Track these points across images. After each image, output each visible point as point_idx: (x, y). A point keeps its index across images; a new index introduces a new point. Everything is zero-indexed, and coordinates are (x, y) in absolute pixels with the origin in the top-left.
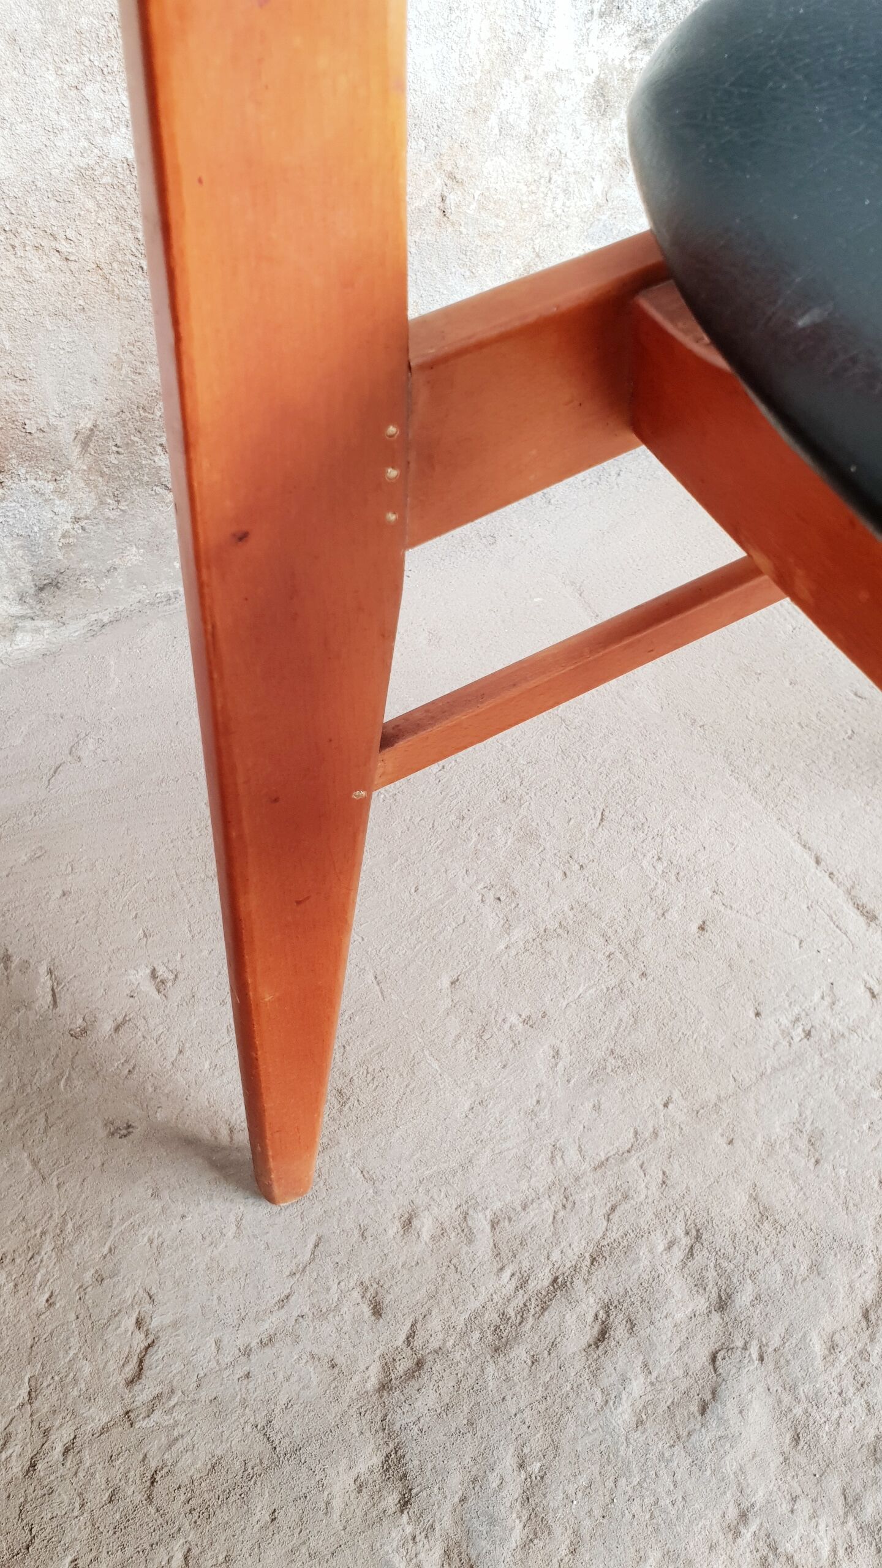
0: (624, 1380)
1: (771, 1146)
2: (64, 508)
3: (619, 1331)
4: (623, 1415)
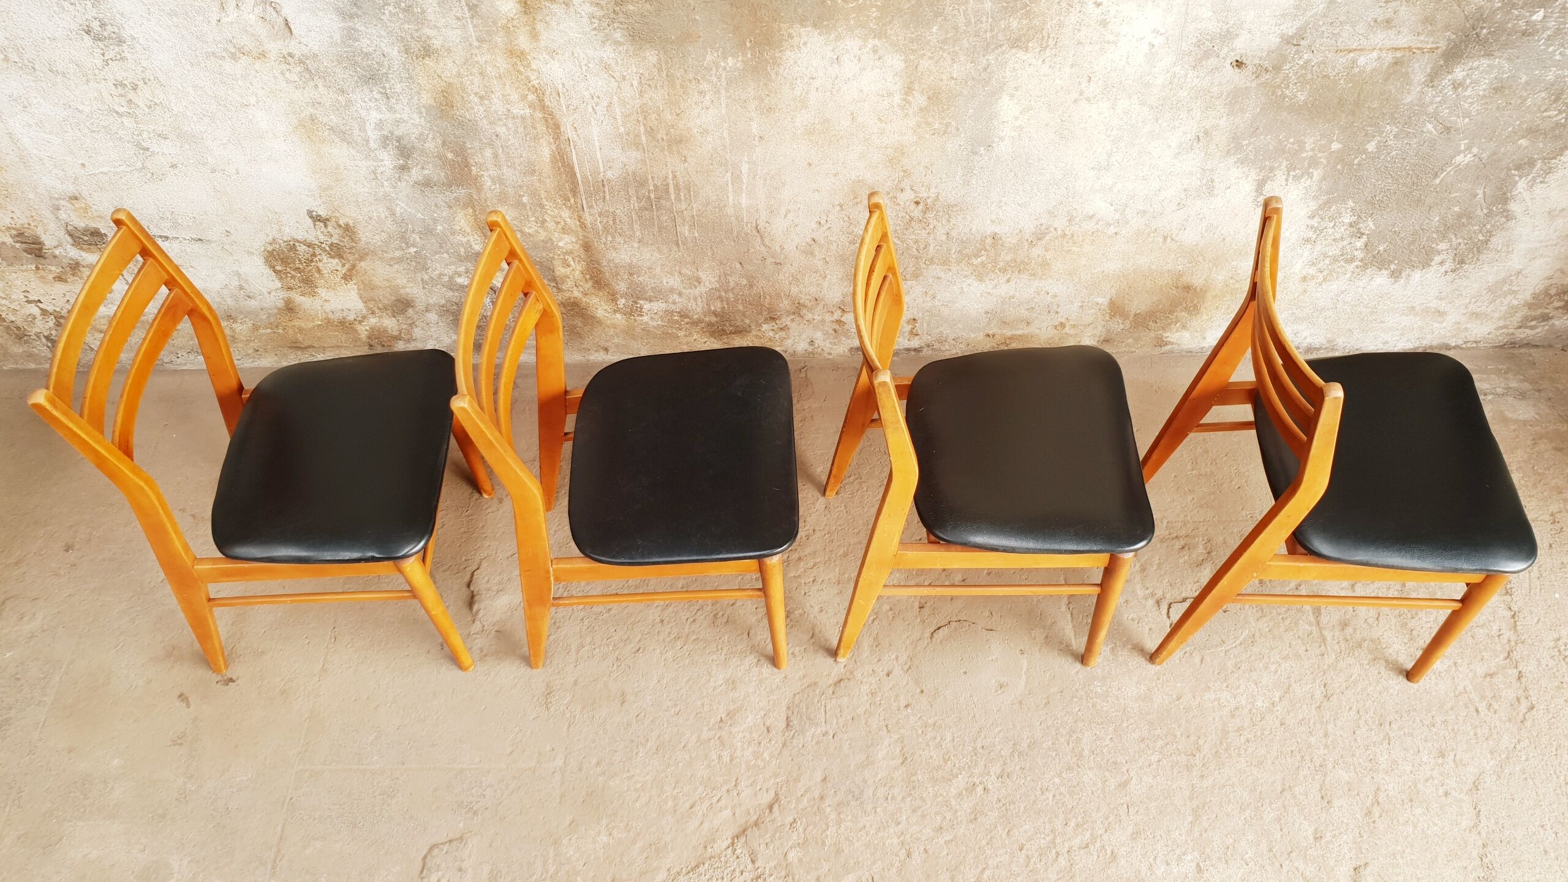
0: (1184, 556)
1: (1232, 533)
2: (1122, 327)
3: (1186, 548)
4: (1182, 560)
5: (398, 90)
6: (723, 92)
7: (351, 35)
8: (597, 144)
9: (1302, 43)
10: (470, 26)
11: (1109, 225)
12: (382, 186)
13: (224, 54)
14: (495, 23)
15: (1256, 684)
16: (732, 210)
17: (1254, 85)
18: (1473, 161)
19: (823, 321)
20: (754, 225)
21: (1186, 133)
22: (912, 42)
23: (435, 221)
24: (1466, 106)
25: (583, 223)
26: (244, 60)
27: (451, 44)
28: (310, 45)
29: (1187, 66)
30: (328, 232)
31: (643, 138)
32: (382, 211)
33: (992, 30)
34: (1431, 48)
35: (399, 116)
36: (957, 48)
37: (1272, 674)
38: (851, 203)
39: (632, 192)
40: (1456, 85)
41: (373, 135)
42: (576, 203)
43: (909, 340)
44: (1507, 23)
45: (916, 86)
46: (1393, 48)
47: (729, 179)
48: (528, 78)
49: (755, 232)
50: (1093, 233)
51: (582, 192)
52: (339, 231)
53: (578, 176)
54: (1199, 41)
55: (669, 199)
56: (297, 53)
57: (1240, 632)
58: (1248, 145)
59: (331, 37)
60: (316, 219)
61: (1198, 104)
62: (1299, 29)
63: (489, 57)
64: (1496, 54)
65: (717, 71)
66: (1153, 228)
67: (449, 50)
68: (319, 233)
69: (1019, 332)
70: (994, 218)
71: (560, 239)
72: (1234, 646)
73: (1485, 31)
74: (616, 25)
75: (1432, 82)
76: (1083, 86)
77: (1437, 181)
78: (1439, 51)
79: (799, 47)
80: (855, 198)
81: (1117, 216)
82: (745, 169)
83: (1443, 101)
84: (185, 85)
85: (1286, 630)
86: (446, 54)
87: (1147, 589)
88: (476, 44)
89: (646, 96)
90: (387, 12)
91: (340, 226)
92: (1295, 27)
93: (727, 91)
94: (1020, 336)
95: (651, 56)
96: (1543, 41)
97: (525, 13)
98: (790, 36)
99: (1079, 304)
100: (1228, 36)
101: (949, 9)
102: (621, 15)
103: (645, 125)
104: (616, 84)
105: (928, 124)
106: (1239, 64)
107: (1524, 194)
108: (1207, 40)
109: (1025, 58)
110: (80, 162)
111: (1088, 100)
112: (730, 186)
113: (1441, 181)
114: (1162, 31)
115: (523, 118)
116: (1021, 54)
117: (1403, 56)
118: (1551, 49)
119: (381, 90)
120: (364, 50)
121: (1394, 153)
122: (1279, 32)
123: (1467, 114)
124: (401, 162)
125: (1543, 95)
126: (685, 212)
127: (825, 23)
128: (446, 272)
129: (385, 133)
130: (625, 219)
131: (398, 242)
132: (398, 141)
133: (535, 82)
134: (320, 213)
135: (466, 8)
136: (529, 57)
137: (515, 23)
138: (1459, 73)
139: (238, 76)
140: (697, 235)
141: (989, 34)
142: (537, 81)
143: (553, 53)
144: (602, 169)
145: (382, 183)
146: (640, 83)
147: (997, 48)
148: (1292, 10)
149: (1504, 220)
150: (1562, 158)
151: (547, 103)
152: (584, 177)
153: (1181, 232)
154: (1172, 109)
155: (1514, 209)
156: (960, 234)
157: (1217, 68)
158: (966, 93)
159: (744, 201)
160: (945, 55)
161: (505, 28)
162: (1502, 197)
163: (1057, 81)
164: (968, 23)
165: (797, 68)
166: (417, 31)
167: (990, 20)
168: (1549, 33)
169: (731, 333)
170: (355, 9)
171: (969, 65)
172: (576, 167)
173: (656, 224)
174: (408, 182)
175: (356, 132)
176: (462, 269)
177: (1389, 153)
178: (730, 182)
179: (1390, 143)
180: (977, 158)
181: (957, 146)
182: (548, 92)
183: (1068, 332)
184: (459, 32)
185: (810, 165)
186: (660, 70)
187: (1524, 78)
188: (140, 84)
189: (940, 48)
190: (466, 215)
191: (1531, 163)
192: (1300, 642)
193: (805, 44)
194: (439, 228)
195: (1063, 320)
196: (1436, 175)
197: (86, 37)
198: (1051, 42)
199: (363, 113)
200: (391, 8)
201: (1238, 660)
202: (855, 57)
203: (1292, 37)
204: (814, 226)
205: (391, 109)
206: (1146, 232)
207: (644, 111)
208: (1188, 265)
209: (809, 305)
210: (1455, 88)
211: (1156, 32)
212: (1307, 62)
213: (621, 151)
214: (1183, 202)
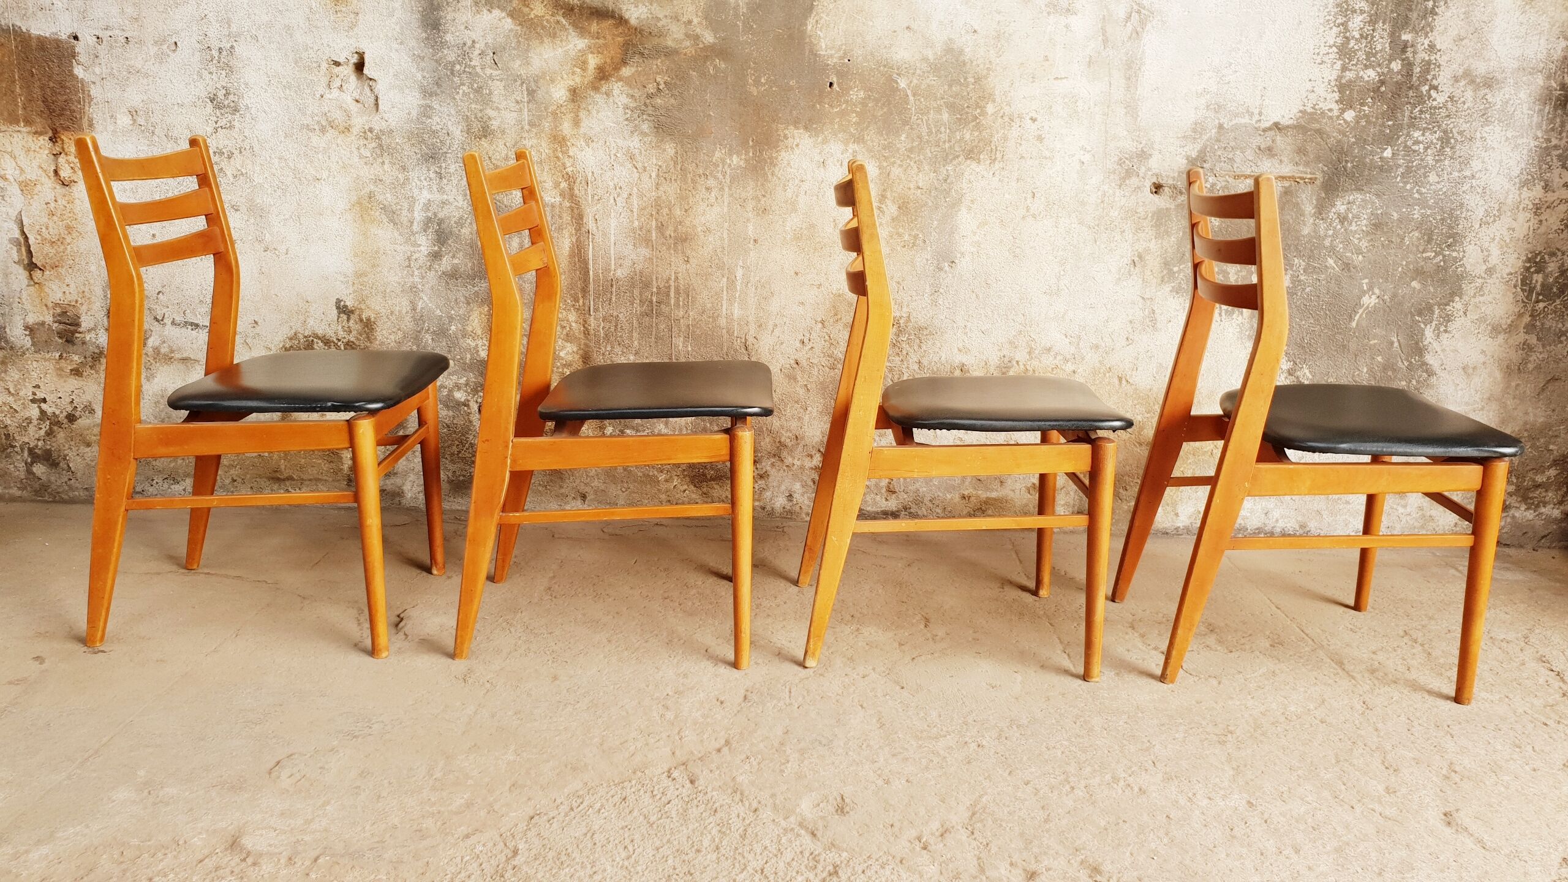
5: (451, 171)
6: (727, 189)
7: (426, 111)
8: (613, 239)
9: (1205, 165)
10: (526, 110)
11: (1066, 360)
12: (412, 276)
13: (316, 127)
14: (546, 109)
16: (725, 320)
17: (1173, 207)
18: (1379, 303)
19: (802, 468)
20: (743, 341)
21: (1122, 257)
22: (884, 149)
23: (451, 319)
24: (1356, 242)
25: (587, 329)
26: (331, 133)
27: (506, 126)
28: (390, 121)
29: (1113, 185)
30: (349, 327)
31: (654, 235)
32: (404, 305)
33: (950, 141)
34: (1311, 179)
35: (445, 197)
36: (922, 157)
37: (1302, 693)
38: (832, 320)
39: (636, 292)
40: (1343, 219)
41: (419, 215)
42: (584, 304)
43: (887, 500)
44: (1365, 158)
45: (888, 194)
46: (1280, 177)
47: (725, 285)
48: (564, 164)
49: (743, 350)
50: (1053, 369)
51: (591, 293)
52: (359, 327)
53: (591, 273)
54: (1121, 159)
55: (668, 304)
56: (377, 128)
58: (1179, 271)
59: (409, 114)
60: (343, 310)
61: (1128, 225)
62: (1200, 152)
63: (535, 141)
64: (1365, 188)
65: (723, 167)
66: (1108, 366)
67: (503, 132)
68: (340, 327)
69: (994, 495)
70: (960, 345)
71: (563, 348)
73: (1349, 165)
74: (645, 117)
75: (1321, 214)
76: (1028, 202)
77: (1354, 324)
78: (1318, 182)
79: (792, 148)
80: (836, 314)
81: (1073, 350)
82: (739, 273)
83: (1335, 236)
84: (273, 156)
85: (1309, 671)
86: (500, 135)
88: (527, 127)
89: (661, 188)
90: (461, 91)
91: (361, 320)
92: (1196, 150)
93: (730, 189)
94: (995, 499)
95: (670, 149)
96: (1399, 178)
97: (573, 101)
98: (786, 138)
100: (1143, 155)
101: (914, 118)
102: (650, 108)
103: (656, 220)
104: (637, 175)
105: (899, 235)
106: (1157, 188)
107: (1435, 344)
108: (1127, 159)
109: (978, 170)
110: (152, 233)
111: (1034, 216)
112: (725, 292)
113: (1357, 325)
114: (1089, 148)
115: (553, 206)
116: (974, 165)
117: (1291, 186)
118: (1408, 187)
119: (437, 169)
120: (433, 127)
121: (1308, 290)
122: (1184, 153)
123: (1359, 252)
124: (436, 248)
125: (1416, 234)
126: (682, 321)
127: (814, 126)
128: (447, 383)
129: (430, 215)
130: (626, 326)
131: (410, 344)
132: (439, 224)
133: (569, 170)
134: (348, 303)
135: (525, 93)
136: (569, 144)
137: (563, 109)
138: (1340, 207)
139: (321, 149)
140: (690, 349)
141: (947, 145)
142: (571, 169)
143: (589, 140)
144: (613, 267)
145: (413, 272)
146: (658, 175)
147: (954, 158)
148: (1190, 133)
149: (1425, 375)
150: (1454, 304)
151: (576, 192)
152: (596, 275)
153: (1134, 372)
154: (1107, 229)
155: (1431, 362)
156: (930, 363)
157: (1139, 188)
158: (930, 204)
159: (736, 311)
160: (912, 163)
161: (554, 114)
162: (1417, 349)
163: (1007, 196)
164: (930, 133)
165: (789, 170)
166: (481, 111)
167: (948, 131)
168: (1401, 170)
169: (712, 479)
170: (436, 88)
171: (932, 175)
172: (591, 262)
173: (654, 333)
174: (437, 271)
175: (405, 213)
176: (463, 381)
177: (1304, 290)
178: (725, 289)
179: (1302, 278)
180: (942, 274)
181: (925, 261)
182: (578, 181)
184: (515, 114)
185: (796, 274)
186: (676, 163)
187: (1395, 216)
188: (236, 152)
189: (908, 156)
190: (481, 313)
191: (1430, 309)
192: (1327, 678)
193: (797, 145)
194: (453, 328)
196: (1351, 318)
197: (209, 105)
198: (999, 155)
199: (416, 191)
200: (465, 88)
201: (1261, 684)
202: (838, 161)
203: (1195, 159)
204: (798, 344)
205: (441, 190)
207: (658, 204)
208: (1147, 415)
209: (790, 444)
210: (1342, 222)
211: (1083, 148)
212: (1213, 185)
213: (632, 247)
214: (1131, 337)
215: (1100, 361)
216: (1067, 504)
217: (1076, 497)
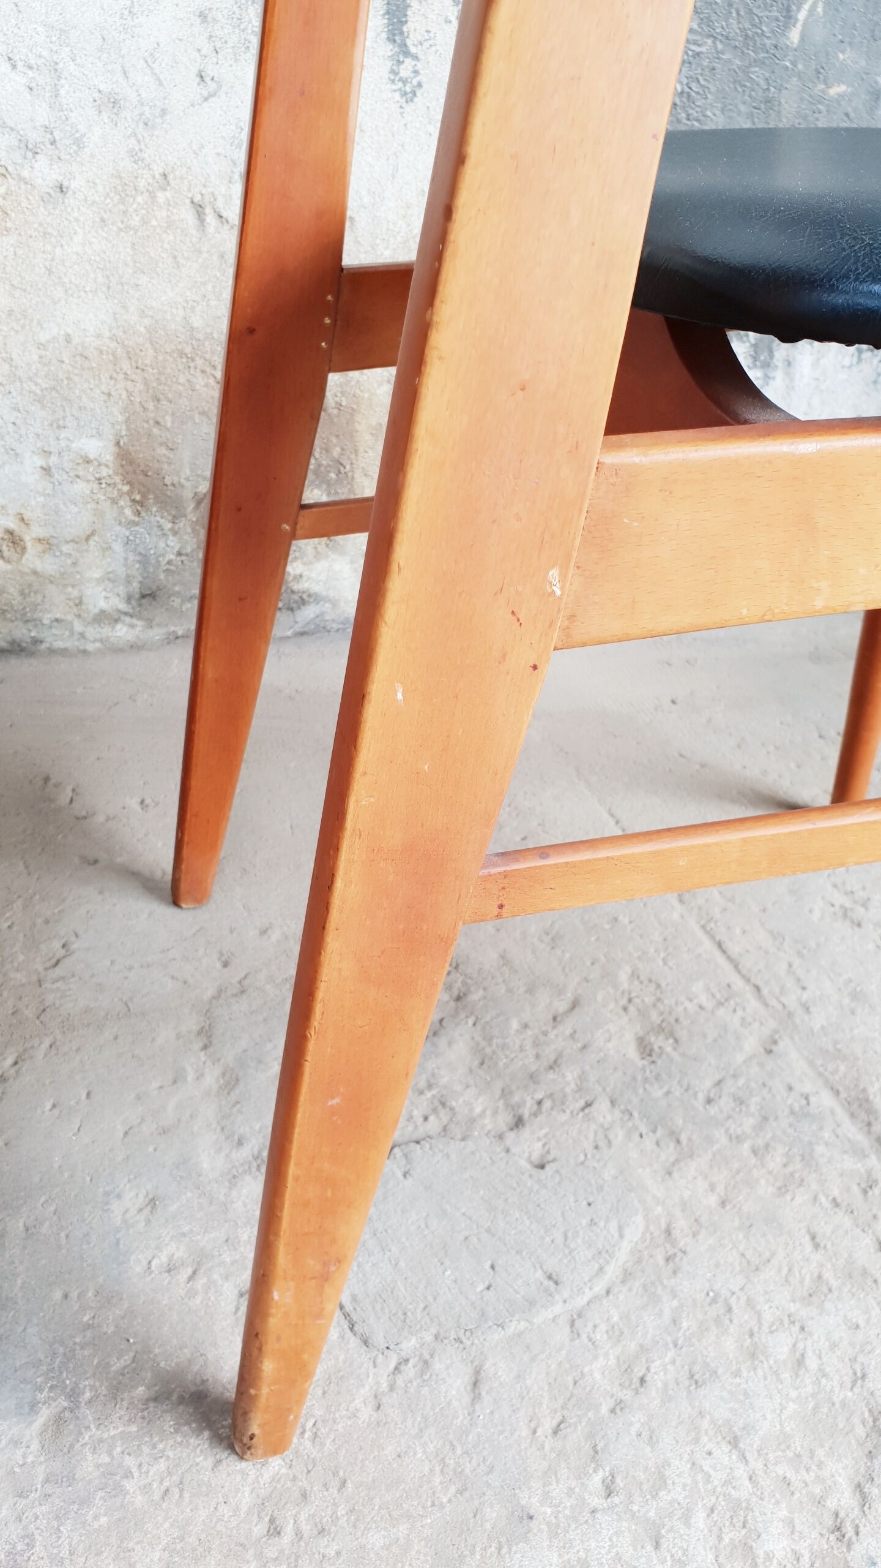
15: (734, 1443)
37: (786, 1375)
57: (613, 1226)
66: (158, 170)
72: (599, 1287)
77: (794, 36)
81: (42, 112)
85: (782, 1190)
87: (240, 1143)
99: (40, 462)
113: (803, 37)
183: (39, 566)
192: (847, 1221)
195: (12, 524)
196: (789, 17)
201: (633, 1346)
206: (142, 184)
214: (211, 71)
215: (132, 153)
216: (109, 578)
217: (132, 557)
